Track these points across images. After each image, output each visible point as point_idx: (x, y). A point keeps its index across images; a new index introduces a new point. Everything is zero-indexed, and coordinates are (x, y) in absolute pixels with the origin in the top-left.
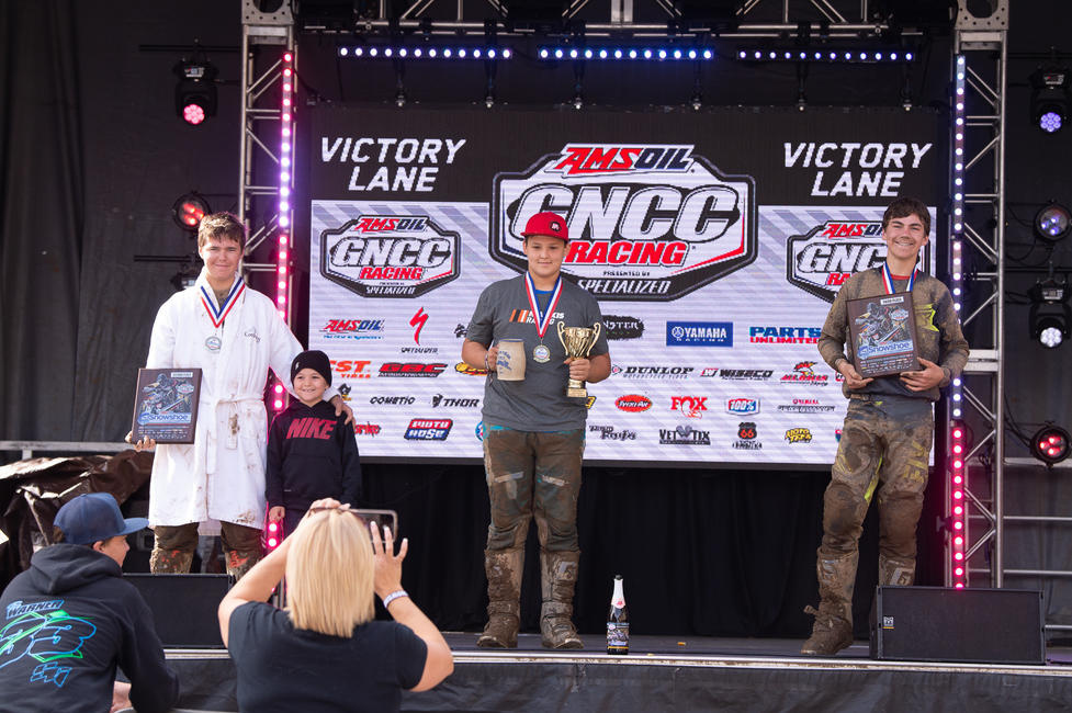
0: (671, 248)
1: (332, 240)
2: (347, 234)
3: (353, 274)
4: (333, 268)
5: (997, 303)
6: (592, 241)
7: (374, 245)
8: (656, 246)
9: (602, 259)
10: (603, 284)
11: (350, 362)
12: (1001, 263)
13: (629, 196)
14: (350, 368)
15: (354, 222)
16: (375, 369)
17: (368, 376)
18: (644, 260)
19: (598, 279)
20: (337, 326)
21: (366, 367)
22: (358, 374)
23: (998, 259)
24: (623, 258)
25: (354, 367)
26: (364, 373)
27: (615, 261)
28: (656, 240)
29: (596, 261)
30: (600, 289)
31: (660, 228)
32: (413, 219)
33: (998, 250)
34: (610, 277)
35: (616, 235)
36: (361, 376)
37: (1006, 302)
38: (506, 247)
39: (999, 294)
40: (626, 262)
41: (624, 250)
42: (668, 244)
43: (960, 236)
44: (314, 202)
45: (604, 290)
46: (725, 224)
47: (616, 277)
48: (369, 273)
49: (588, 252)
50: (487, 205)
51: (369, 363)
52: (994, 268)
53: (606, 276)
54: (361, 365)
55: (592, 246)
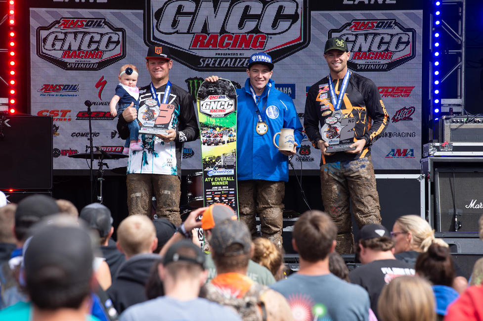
0: (257, 38)
1: (44, 34)
2: (53, 29)
3: (58, 55)
4: (44, 51)
5: (461, 69)
6: (208, 34)
7: (70, 37)
8: (248, 37)
9: (214, 45)
10: (215, 61)
11: (58, 111)
12: (463, 44)
13: (231, 5)
14: (58, 115)
15: (58, 22)
16: (73, 115)
17: (69, 120)
18: (240, 46)
19: (212, 58)
20: (48, 88)
21: (68, 113)
22: (63, 118)
23: (462, 42)
24: (228, 44)
25: (60, 114)
26: (67, 117)
27: (223, 47)
28: (248, 33)
29: (211, 47)
30: (214, 64)
31: (250, 25)
32: (95, 20)
33: (461, 35)
34: (219, 56)
35: (223, 30)
36: (65, 120)
37: (466, 67)
38: (155, 38)
39: (462, 63)
40: (230, 47)
41: (228, 40)
42: (255, 35)
43: (438, 29)
44: (31, 9)
45: (216, 65)
46: (289, 23)
47: (223, 56)
48: (68, 55)
49: (206, 41)
50: (142, 11)
51: (70, 111)
52: (460, 47)
53: (217, 56)
54: (65, 113)
55: (208, 37)
